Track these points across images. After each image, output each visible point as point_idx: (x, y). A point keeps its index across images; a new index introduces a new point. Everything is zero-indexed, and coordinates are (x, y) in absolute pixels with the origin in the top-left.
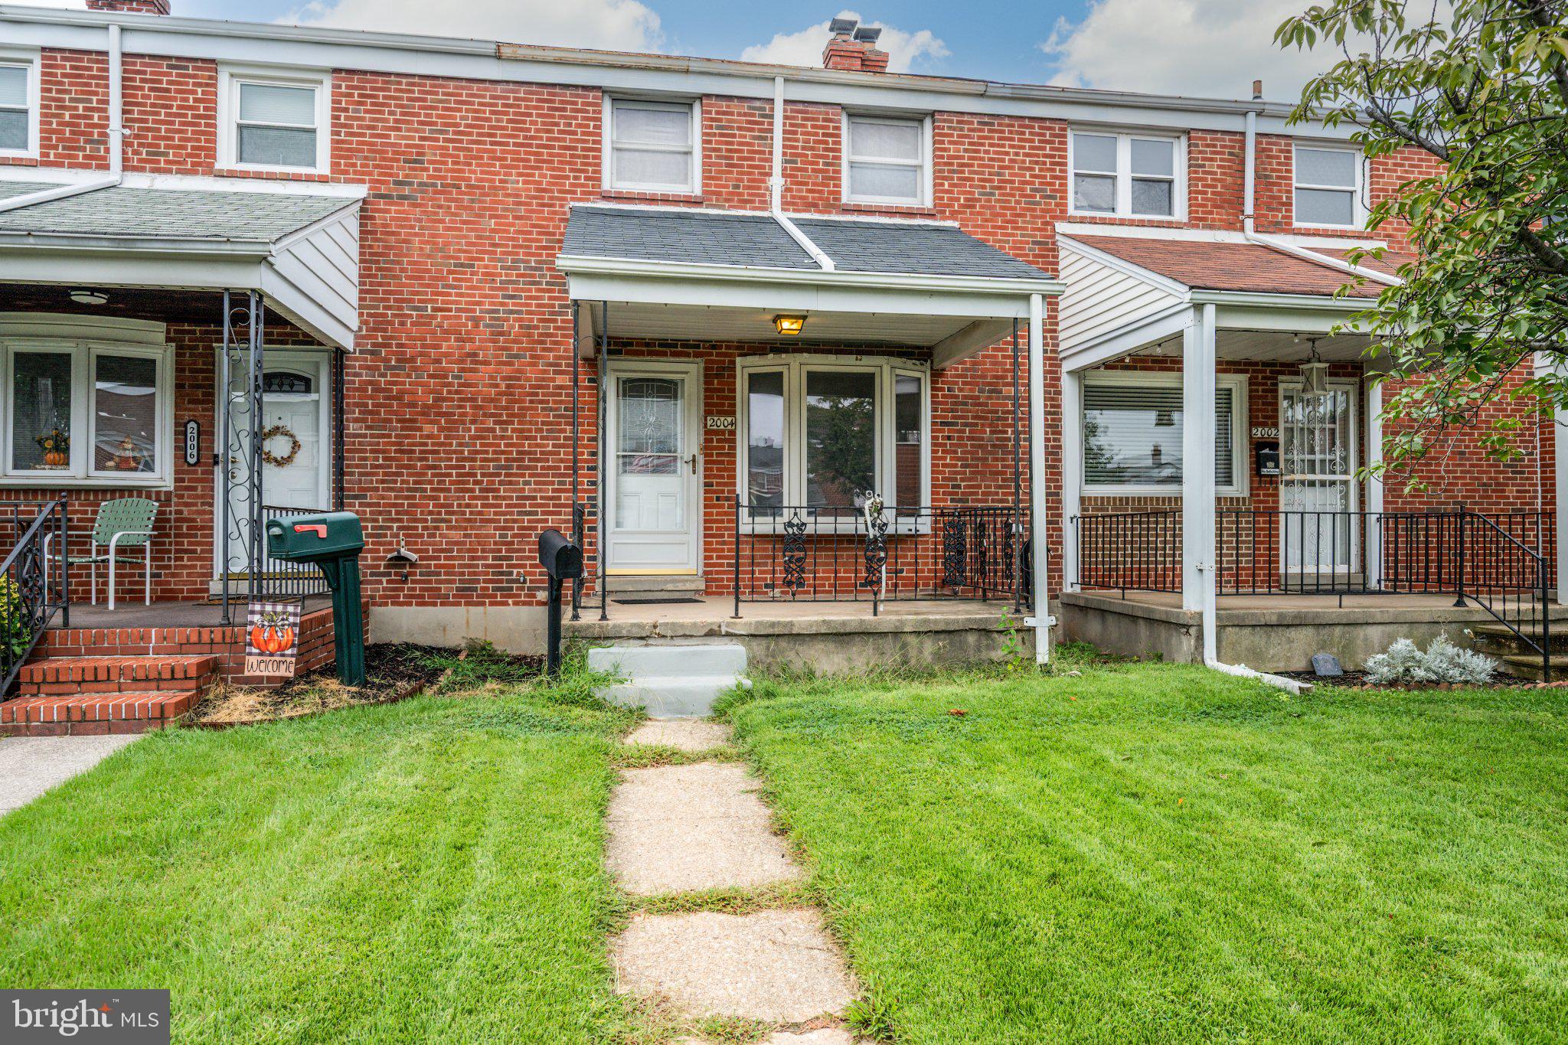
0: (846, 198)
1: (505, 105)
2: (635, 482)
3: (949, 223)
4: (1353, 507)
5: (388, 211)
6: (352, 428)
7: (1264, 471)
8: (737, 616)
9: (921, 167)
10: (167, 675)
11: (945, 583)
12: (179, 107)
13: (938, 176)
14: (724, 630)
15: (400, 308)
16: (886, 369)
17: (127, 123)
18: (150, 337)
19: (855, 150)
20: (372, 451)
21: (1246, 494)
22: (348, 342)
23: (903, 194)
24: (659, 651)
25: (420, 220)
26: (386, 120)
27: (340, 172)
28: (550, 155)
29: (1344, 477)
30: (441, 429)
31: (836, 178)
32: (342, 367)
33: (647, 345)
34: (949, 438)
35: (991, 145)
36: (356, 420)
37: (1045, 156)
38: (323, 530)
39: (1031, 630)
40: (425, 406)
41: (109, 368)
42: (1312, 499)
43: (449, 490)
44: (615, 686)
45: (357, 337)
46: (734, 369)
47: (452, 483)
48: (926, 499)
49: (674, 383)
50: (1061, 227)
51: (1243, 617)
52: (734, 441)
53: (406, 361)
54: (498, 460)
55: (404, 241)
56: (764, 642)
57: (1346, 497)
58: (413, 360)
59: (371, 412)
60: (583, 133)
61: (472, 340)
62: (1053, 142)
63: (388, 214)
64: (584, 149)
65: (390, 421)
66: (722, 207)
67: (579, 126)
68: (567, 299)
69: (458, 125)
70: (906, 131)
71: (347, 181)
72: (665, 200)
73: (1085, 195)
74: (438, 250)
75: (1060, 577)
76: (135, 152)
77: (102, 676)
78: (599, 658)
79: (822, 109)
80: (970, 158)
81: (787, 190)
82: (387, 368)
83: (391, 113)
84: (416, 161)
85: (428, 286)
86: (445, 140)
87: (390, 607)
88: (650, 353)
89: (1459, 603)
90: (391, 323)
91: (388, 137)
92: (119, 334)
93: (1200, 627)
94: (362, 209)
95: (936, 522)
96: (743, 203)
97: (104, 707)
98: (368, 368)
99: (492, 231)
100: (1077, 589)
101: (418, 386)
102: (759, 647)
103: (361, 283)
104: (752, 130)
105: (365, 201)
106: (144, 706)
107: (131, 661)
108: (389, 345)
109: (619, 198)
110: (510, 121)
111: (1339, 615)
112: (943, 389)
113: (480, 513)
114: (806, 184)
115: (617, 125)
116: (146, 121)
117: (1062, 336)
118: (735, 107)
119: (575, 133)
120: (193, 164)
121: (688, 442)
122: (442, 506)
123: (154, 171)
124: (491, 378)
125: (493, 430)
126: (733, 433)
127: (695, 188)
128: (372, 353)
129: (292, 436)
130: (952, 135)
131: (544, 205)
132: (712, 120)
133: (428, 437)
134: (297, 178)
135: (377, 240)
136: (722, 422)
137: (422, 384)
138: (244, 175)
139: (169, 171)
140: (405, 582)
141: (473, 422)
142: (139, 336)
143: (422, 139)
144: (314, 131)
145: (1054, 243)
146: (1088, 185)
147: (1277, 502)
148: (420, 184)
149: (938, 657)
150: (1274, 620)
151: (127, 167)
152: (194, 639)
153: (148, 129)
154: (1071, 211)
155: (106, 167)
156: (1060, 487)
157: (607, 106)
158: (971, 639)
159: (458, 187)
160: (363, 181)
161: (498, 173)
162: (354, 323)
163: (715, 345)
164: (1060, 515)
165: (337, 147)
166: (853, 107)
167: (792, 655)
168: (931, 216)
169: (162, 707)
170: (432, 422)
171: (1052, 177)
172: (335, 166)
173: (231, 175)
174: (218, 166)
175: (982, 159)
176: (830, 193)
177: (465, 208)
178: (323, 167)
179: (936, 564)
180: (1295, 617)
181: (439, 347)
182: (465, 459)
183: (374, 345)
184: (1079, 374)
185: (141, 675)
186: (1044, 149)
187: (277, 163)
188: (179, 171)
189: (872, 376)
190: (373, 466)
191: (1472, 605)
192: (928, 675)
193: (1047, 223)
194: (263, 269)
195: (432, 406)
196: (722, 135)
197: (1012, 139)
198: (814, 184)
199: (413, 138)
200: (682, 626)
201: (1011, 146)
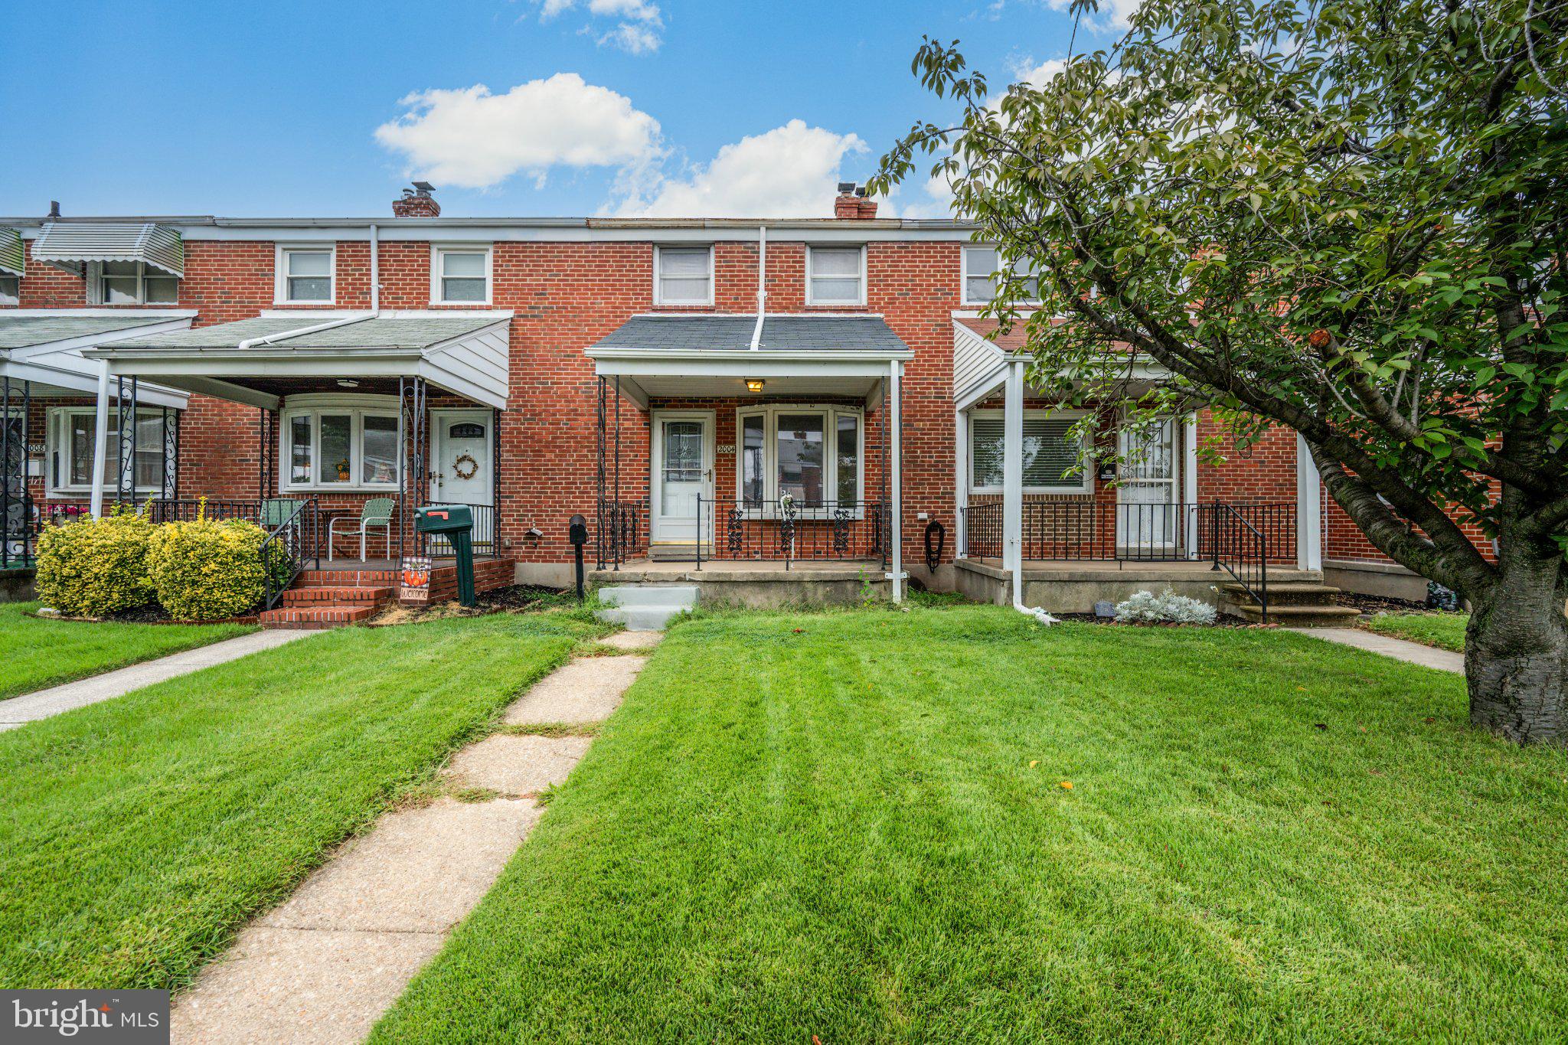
0: (808, 302)
1: (594, 257)
2: (673, 487)
3: (877, 315)
4: (1175, 500)
5: (525, 325)
6: (505, 456)
7: (1104, 476)
8: (699, 569)
9: (859, 279)
10: (359, 598)
11: (873, 552)
12: (410, 270)
13: (871, 284)
14: (688, 578)
15: (533, 383)
16: (831, 412)
17: (381, 281)
18: (393, 405)
19: (815, 271)
20: (517, 470)
21: (1092, 492)
22: (502, 405)
23: (849, 298)
24: (647, 590)
25: (544, 330)
26: (524, 270)
27: (498, 304)
28: (621, 285)
29: (1168, 480)
30: (556, 456)
31: (802, 290)
32: (499, 419)
33: (680, 401)
34: (877, 457)
35: (907, 261)
36: (508, 451)
37: (944, 266)
38: (445, 515)
39: (890, 581)
40: (547, 442)
41: (371, 423)
42: (1143, 495)
43: (560, 493)
44: (609, 610)
45: (508, 401)
46: (735, 415)
47: (562, 488)
48: (860, 495)
49: (699, 425)
50: (955, 314)
51: (1043, 575)
52: (735, 460)
53: (536, 415)
54: (589, 474)
55: (535, 343)
56: (713, 586)
57: (1170, 494)
58: (540, 414)
59: (516, 446)
60: (641, 271)
61: (574, 401)
62: (950, 257)
63: (525, 327)
64: (641, 281)
65: (526, 451)
66: (727, 312)
67: (638, 266)
68: (594, 374)
69: (566, 270)
70: (850, 256)
71: (502, 308)
72: (692, 309)
73: (975, 291)
74: (554, 347)
75: (954, 549)
76: (386, 298)
77: (325, 597)
78: (605, 593)
79: (792, 245)
80: (892, 271)
81: (769, 299)
82: (525, 419)
83: (527, 266)
84: (541, 294)
85: (548, 369)
86: (559, 280)
87: (527, 563)
88: (682, 406)
89: (1215, 568)
90: (528, 392)
91: (525, 280)
92: (377, 404)
93: (1011, 581)
94: (511, 325)
95: (868, 511)
96: (741, 309)
97: (319, 614)
98: (514, 420)
99: (587, 334)
100: (965, 556)
101: (542, 429)
102: (709, 590)
103: (511, 369)
104: (746, 262)
105: (512, 319)
106: (339, 615)
107: (341, 589)
108: (526, 406)
109: (663, 310)
110: (596, 266)
111: (1116, 574)
112: (872, 425)
113: (579, 507)
114: (781, 294)
115: (663, 265)
116: (391, 279)
117: (955, 387)
118: (736, 248)
119: (635, 271)
120: (417, 303)
121: (707, 462)
122: (557, 502)
123: (396, 308)
124: (586, 424)
125: (587, 456)
126: (734, 455)
127: (711, 301)
128: (516, 411)
129: (474, 462)
130: (879, 257)
131: (616, 317)
132: (721, 257)
133: (549, 460)
134: (473, 308)
135: (519, 343)
136: (726, 449)
137: (545, 429)
138: (445, 308)
139: (404, 308)
140: (535, 548)
141: (575, 451)
142: (388, 404)
143: (545, 280)
144: (484, 279)
145: (951, 325)
146: (977, 284)
147: (1115, 498)
148: (544, 308)
149: (827, 597)
150: (1066, 577)
151: (381, 307)
152: (380, 578)
153: (393, 284)
154: (964, 302)
155: (370, 308)
156: (954, 489)
157: (656, 253)
158: (849, 586)
159: (566, 308)
160: (511, 308)
161: (589, 299)
162: (506, 393)
163: (722, 400)
164: (954, 507)
165: (497, 289)
166: (813, 242)
167: (731, 594)
168: (865, 311)
169: (349, 615)
170: (551, 452)
171: (950, 280)
172: (495, 299)
173: (438, 308)
174: (430, 303)
175: (900, 271)
176: (797, 299)
177: (570, 321)
178: (489, 301)
179: (867, 539)
180: (1082, 576)
181: (555, 406)
182: (570, 474)
183: (518, 406)
184: (967, 411)
185: (345, 598)
186: (944, 262)
187: (464, 299)
188: (410, 308)
189: (821, 417)
190: (517, 479)
191: (1223, 569)
192: (817, 608)
193: (946, 312)
194: (421, 364)
195: (551, 442)
196: (727, 266)
197: (921, 257)
198: (787, 294)
199: (539, 280)
200: (662, 574)
201: (921, 262)
